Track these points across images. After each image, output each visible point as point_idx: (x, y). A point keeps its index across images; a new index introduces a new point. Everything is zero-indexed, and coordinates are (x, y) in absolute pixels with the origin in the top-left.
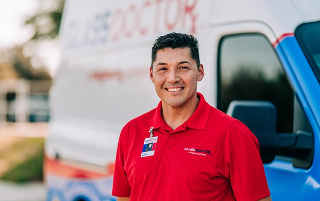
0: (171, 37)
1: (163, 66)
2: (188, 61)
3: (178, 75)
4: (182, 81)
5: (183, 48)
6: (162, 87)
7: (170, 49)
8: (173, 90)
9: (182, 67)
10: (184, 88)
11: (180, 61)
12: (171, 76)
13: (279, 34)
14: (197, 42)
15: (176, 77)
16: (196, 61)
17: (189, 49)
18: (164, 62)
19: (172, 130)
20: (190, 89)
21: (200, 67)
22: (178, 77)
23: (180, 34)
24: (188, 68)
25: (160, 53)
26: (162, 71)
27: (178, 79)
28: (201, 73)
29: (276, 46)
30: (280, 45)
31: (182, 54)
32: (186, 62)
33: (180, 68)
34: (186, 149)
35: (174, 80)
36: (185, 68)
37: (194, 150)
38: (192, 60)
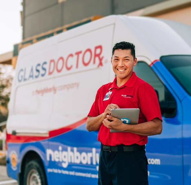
0: (122, 44)
1: (117, 58)
2: (129, 56)
3: (123, 63)
4: (125, 66)
5: (127, 50)
6: (116, 68)
7: (120, 50)
8: (120, 70)
9: (126, 59)
10: (126, 69)
11: (125, 56)
12: (120, 64)
13: (153, 60)
14: (134, 47)
15: (122, 64)
16: (133, 56)
17: (130, 50)
18: (117, 56)
19: (118, 88)
20: (129, 70)
21: (135, 59)
22: (124, 64)
23: (127, 42)
24: (129, 60)
25: (116, 51)
26: (116, 60)
27: (123, 65)
28: (135, 62)
29: (152, 66)
30: (154, 65)
31: (126, 53)
32: (128, 57)
33: (125, 60)
34: (122, 95)
35: (121, 66)
36: (127, 60)
37: (126, 96)
38: (131, 56)
